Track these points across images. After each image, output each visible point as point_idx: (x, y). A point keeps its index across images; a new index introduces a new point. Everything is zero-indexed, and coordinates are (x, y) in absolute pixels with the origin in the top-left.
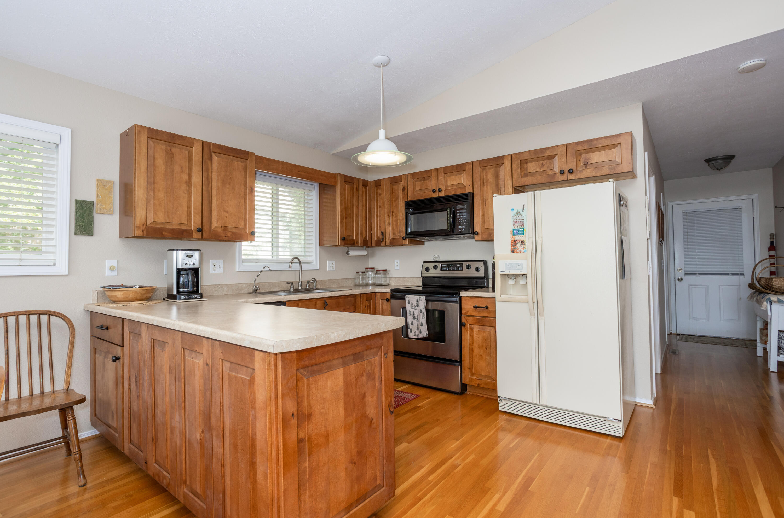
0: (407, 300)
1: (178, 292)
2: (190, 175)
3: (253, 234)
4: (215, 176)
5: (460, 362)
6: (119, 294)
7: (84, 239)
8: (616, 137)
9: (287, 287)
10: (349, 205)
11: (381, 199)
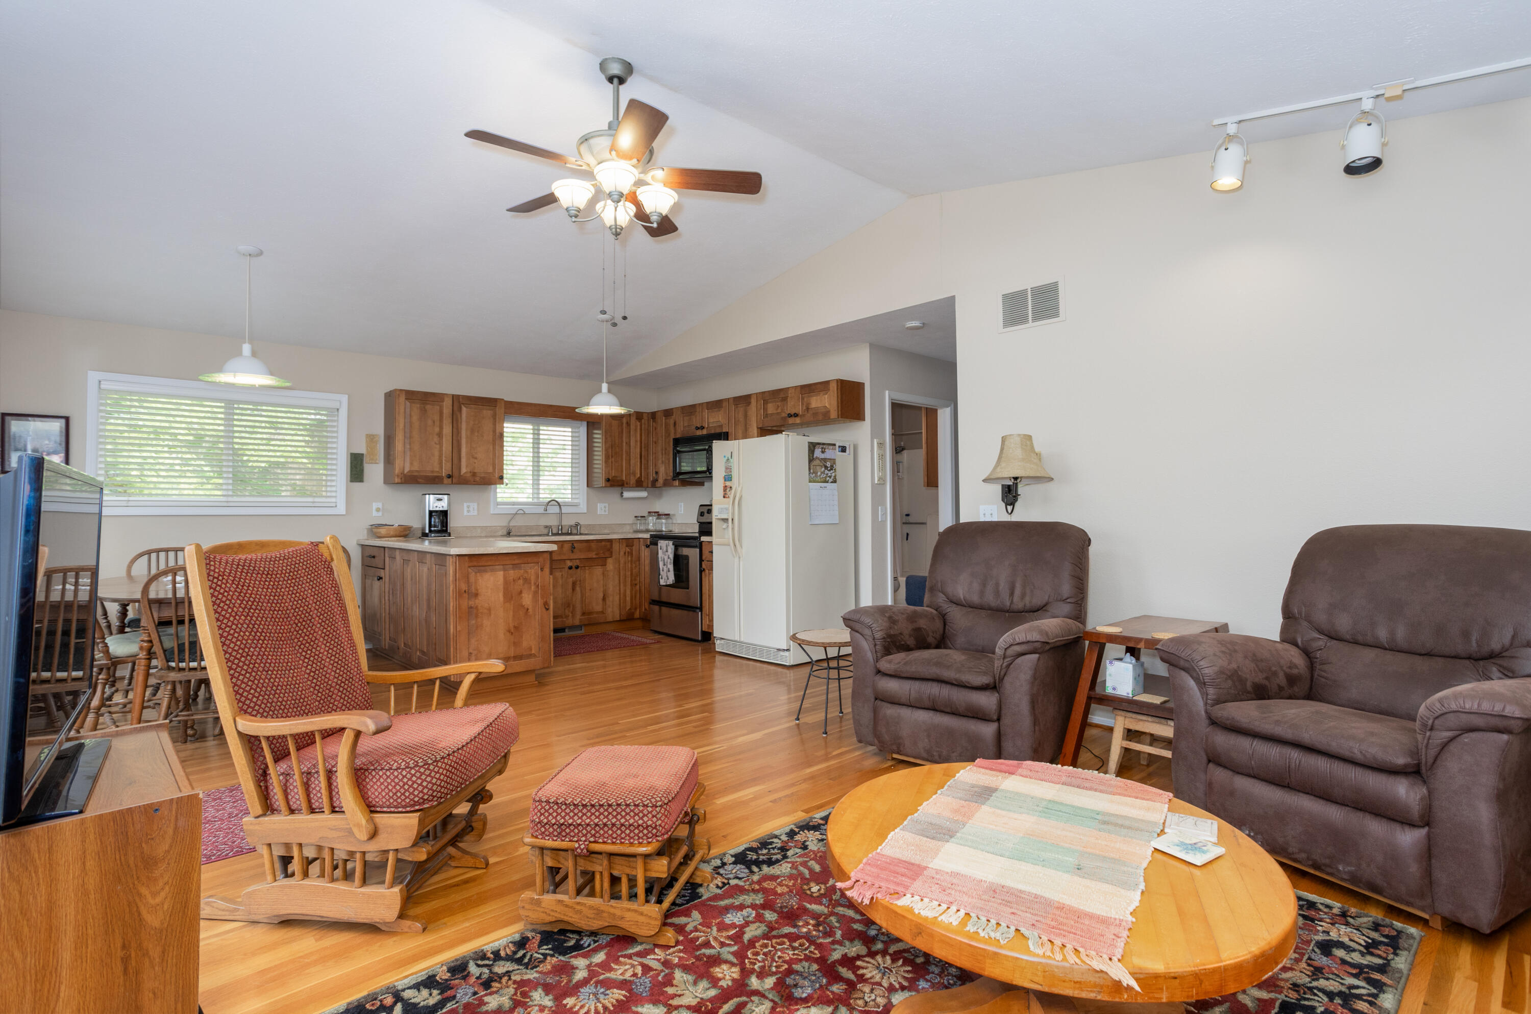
0: (659, 545)
1: (430, 531)
2: (441, 428)
3: (501, 478)
4: (464, 426)
5: (701, 609)
6: (383, 531)
7: (357, 485)
8: (827, 383)
9: (545, 531)
10: (617, 441)
11: (656, 434)
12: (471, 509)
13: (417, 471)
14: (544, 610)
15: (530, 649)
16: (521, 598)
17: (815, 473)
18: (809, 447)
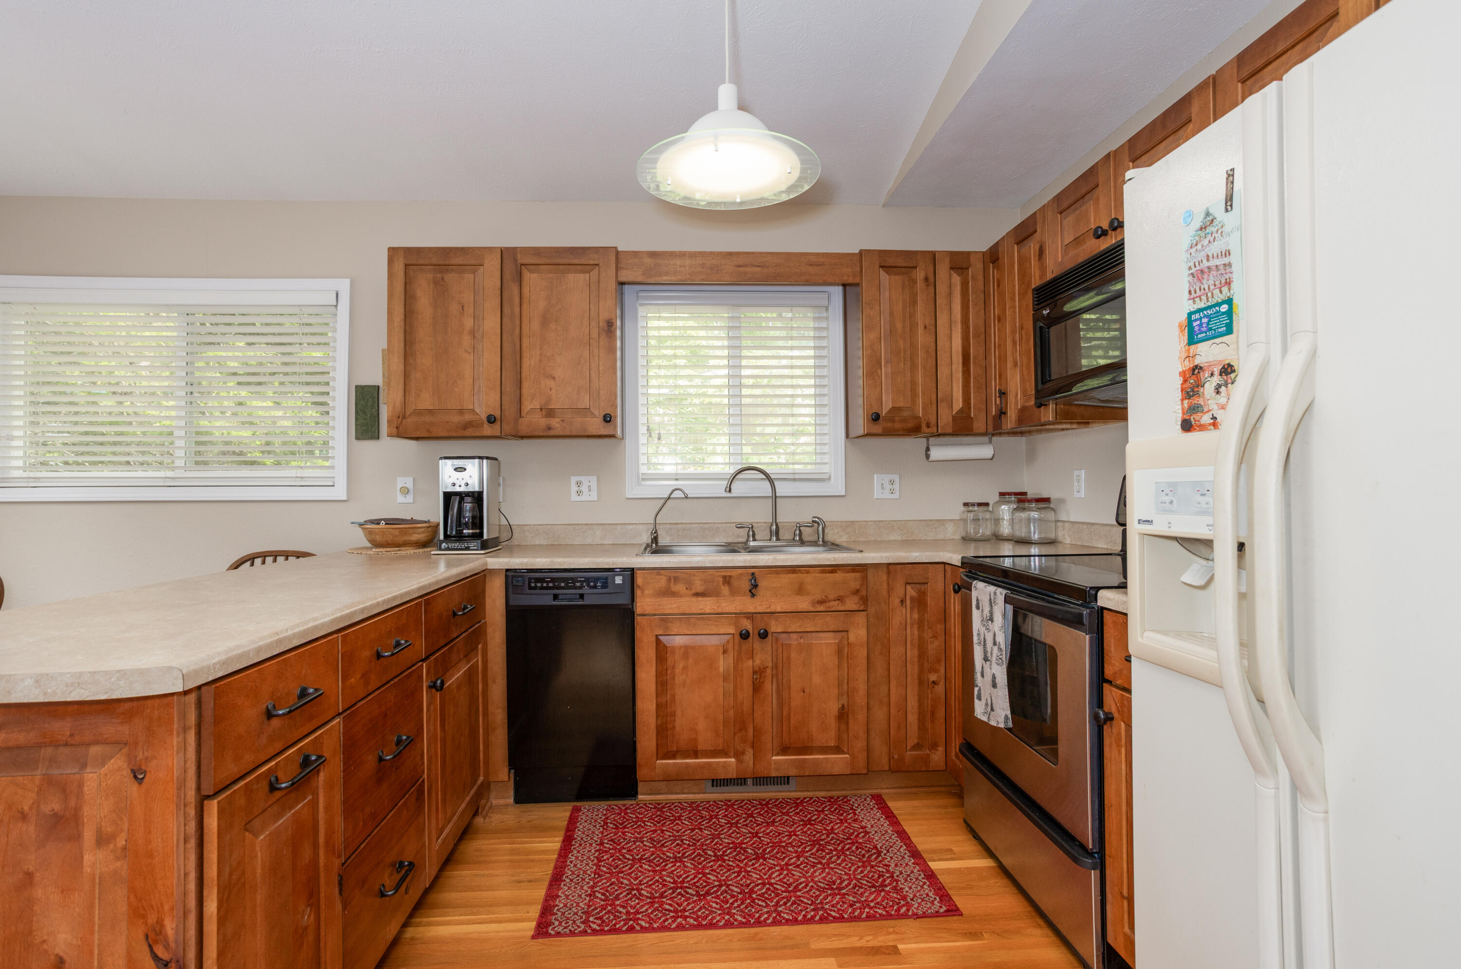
0: (974, 595)
2: (478, 319)
5: (1100, 859)
7: (368, 445)
9: (740, 536)
10: (899, 326)
11: (1002, 295)
12: (584, 488)
13: (430, 412)
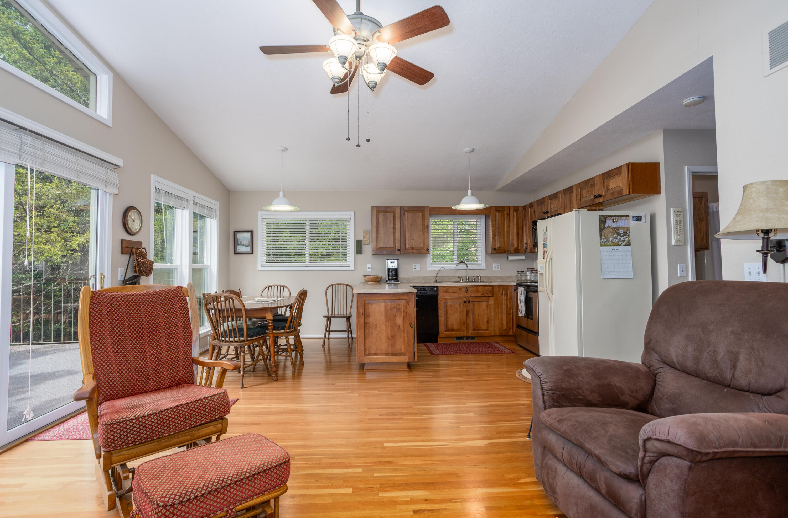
0: (518, 290)
1: (389, 279)
2: (394, 224)
3: (428, 250)
4: (407, 223)
7: (359, 256)
8: (620, 168)
9: (459, 280)
10: (500, 226)
11: (526, 219)
12: (417, 267)
14: (410, 327)
15: (401, 350)
16: (396, 319)
17: (607, 239)
18: (600, 218)
